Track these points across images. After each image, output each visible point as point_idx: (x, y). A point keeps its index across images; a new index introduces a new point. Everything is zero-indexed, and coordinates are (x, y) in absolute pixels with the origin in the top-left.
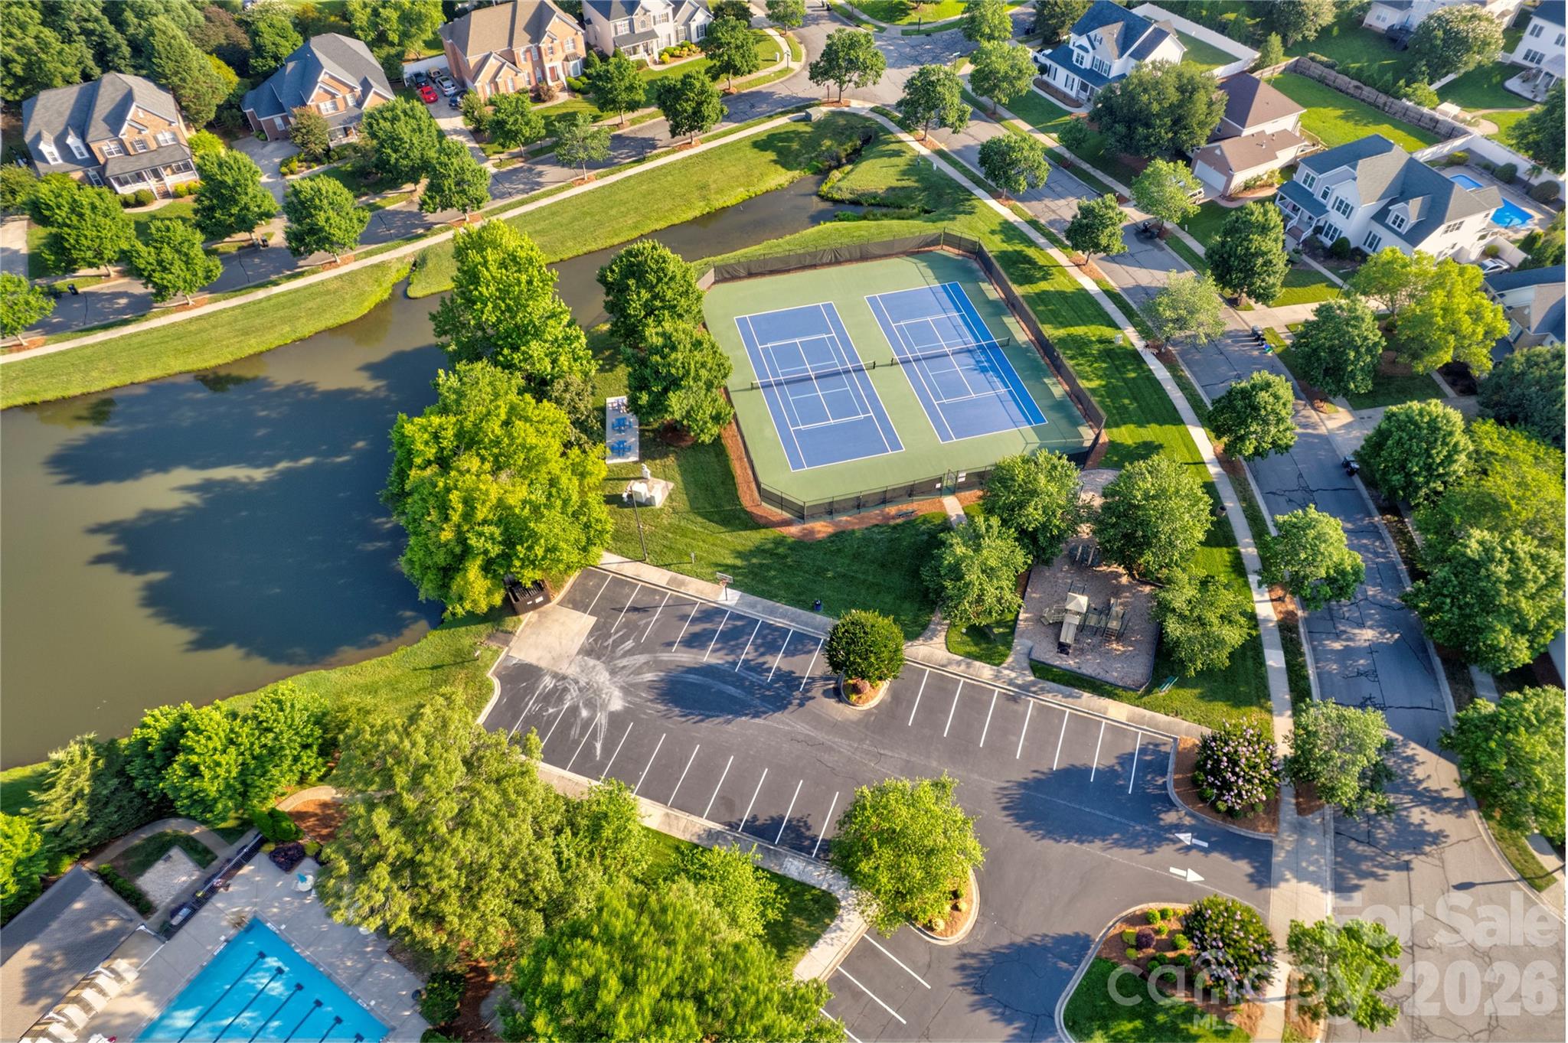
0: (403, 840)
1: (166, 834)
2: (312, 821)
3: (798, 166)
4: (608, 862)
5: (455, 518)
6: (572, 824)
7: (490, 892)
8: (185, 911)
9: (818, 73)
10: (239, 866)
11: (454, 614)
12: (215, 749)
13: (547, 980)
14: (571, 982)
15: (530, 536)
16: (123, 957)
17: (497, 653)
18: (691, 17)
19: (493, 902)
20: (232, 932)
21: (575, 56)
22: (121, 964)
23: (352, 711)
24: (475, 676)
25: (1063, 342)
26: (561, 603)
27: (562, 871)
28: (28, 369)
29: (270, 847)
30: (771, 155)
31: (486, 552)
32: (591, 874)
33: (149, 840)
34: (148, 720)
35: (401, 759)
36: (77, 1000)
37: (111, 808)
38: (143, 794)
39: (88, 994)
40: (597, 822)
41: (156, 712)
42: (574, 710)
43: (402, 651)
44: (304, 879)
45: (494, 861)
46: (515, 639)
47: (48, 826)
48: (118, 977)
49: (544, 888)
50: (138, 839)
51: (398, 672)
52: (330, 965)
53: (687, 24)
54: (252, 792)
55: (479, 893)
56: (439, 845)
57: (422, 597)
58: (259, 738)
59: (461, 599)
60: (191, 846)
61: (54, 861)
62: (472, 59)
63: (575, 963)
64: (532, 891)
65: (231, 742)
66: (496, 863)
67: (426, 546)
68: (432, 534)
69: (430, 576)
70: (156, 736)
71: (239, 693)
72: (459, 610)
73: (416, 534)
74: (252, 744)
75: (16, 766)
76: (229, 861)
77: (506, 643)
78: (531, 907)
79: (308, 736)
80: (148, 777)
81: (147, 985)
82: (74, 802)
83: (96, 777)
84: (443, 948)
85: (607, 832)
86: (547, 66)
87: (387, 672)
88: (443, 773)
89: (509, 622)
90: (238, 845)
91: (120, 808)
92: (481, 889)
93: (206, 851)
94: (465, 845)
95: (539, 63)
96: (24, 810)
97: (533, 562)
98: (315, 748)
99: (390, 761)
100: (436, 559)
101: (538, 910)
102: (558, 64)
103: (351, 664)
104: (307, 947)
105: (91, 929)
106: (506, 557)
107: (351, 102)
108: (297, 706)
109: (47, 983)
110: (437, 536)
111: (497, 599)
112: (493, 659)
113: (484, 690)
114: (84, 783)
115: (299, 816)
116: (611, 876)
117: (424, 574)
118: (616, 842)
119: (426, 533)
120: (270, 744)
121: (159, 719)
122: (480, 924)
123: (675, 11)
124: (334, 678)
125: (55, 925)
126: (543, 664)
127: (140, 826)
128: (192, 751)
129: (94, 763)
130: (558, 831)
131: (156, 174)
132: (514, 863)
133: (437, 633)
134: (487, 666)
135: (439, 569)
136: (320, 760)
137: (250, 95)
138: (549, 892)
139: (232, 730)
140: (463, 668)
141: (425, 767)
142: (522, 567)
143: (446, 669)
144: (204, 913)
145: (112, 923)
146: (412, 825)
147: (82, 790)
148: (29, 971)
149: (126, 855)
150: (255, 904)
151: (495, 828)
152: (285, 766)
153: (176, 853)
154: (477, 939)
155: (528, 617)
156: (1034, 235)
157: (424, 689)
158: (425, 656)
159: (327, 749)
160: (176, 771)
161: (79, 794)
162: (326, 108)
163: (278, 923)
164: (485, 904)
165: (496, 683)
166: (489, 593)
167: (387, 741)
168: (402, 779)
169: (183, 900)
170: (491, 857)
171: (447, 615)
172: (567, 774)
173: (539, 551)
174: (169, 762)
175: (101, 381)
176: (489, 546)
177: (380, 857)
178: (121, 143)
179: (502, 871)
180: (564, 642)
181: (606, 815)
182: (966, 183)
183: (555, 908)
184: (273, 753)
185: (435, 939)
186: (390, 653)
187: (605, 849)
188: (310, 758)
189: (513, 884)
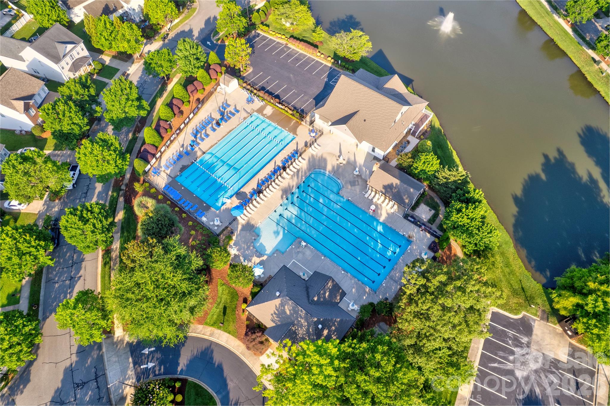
0: (435, 287)
1: (439, 207)
2: (448, 253)
4: (439, 370)
5: (603, 288)
6: (454, 354)
7: (420, 323)
8: (413, 220)
10: (429, 232)
11: (551, 293)
12: (468, 215)
13: (379, 347)
14: (378, 356)
15: (604, 325)
16: (398, 207)
17: (535, 315)
19: (417, 324)
20: (407, 236)
22: (396, 207)
23: (492, 259)
24: (521, 306)
26: (571, 345)
27: (433, 351)
29: (437, 240)
31: (587, 305)
32: (432, 364)
33: (437, 203)
34: (477, 191)
35: (467, 282)
36: (385, 198)
37: (445, 189)
38: (451, 197)
39: (387, 201)
40: (456, 366)
41: (481, 193)
42: (512, 353)
43: (529, 274)
44: (425, 255)
45: (432, 323)
46: (545, 323)
47: (437, 174)
48: (392, 207)
49: (425, 344)
50: (437, 200)
51: (518, 274)
52: (397, 269)
54: (455, 231)
55: (420, 318)
56: (434, 302)
57: (556, 278)
58: (475, 228)
59: (560, 295)
60: (435, 216)
61: (427, 179)
63: (385, 358)
64: (423, 339)
65: (472, 220)
66: (431, 324)
67: (583, 276)
68: (590, 278)
69: (568, 281)
70: (471, 195)
71: (498, 217)
72: (554, 296)
73: (590, 272)
74: (472, 226)
75: (460, 159)
76: (431, 229)
77: (542, 319)
78: (417, 339)
79: (480, 245)
80: (456, 196)
81: (390, 216)
82: (446, 178)
83: (455, 181)
84: (400, 307)
85: (451, 370)
87: (517, 270)
88: (463, 299)
89: (555, 319)
90: (437, 230)
91: (445, 191)
92: (421, 319)
93: (434, 221)
94: (436, 311)
96: (442, 166)
97: (588, 328)
98: (476, 248)
99: (465, 277)
100: (577, 282)
101: (416, 342)
103: (518, 255)
104: (402, 260)
105: (405, 196)
106: (587, 314)
108: (491, 239)
109: (389, 190)
110: (590, 281)
111: (563, 313)
112: (532, 313)
113: (516, 311)
114: (452, 179)
115: (450, 248)
116: (433, 372)
117: (568, 278)
118: (447, 374)
119: (591, 276)
120: (474, 232)
121: (479, 194)
122: (409, 320)
124: (511, 250)
125: (405, 186)
126: (534, 337)
127: (441, 199)
128: (467, 208)
129: (459, 179)
130: (450, 348)
132: (432, 331)
133: (541, 287)
134: (528, 311)
135: (573, 284)
136: (472, 251)
138: (423, 346)
139: (476, 219)
140: (525, 301)
141: (464, 292)
142: (583, 323)
143: (523, 294)
144: (413, 225)
145: (407, 201)
146: (441, 290)
147: (450, 179)
148: (392, 184)
149: (432, 198)
150: (416, 241)
151: (443, 322)
152: (467, 239)
153: (433, 212)
154: (403, 319)
155: (559, 328)
157: (512, 286)
158: (528, 284)
159: (477, 253)
160: (458, 205)
161: (449, 179)
163: (410, 249)
164: (416, 321)
165: (520, 316)
166: (565, 308)
167: (474, 275)
168: (458, 283)
169: (417, 218)
170: (434, 322)
171: (550, 290)
172: (480, 351)
173: (596, 331)
174: (462, 202)
176: (590, 306)
177: (428, 280)
179: (429, 326)
180: (548, 346)
181: (459, 369)
183: (417, 349)
184: (471, 235)
185: (402, 304)
186: (527, 269)
187: (444, 369)
188: (471, 247)
189: (425, 331)
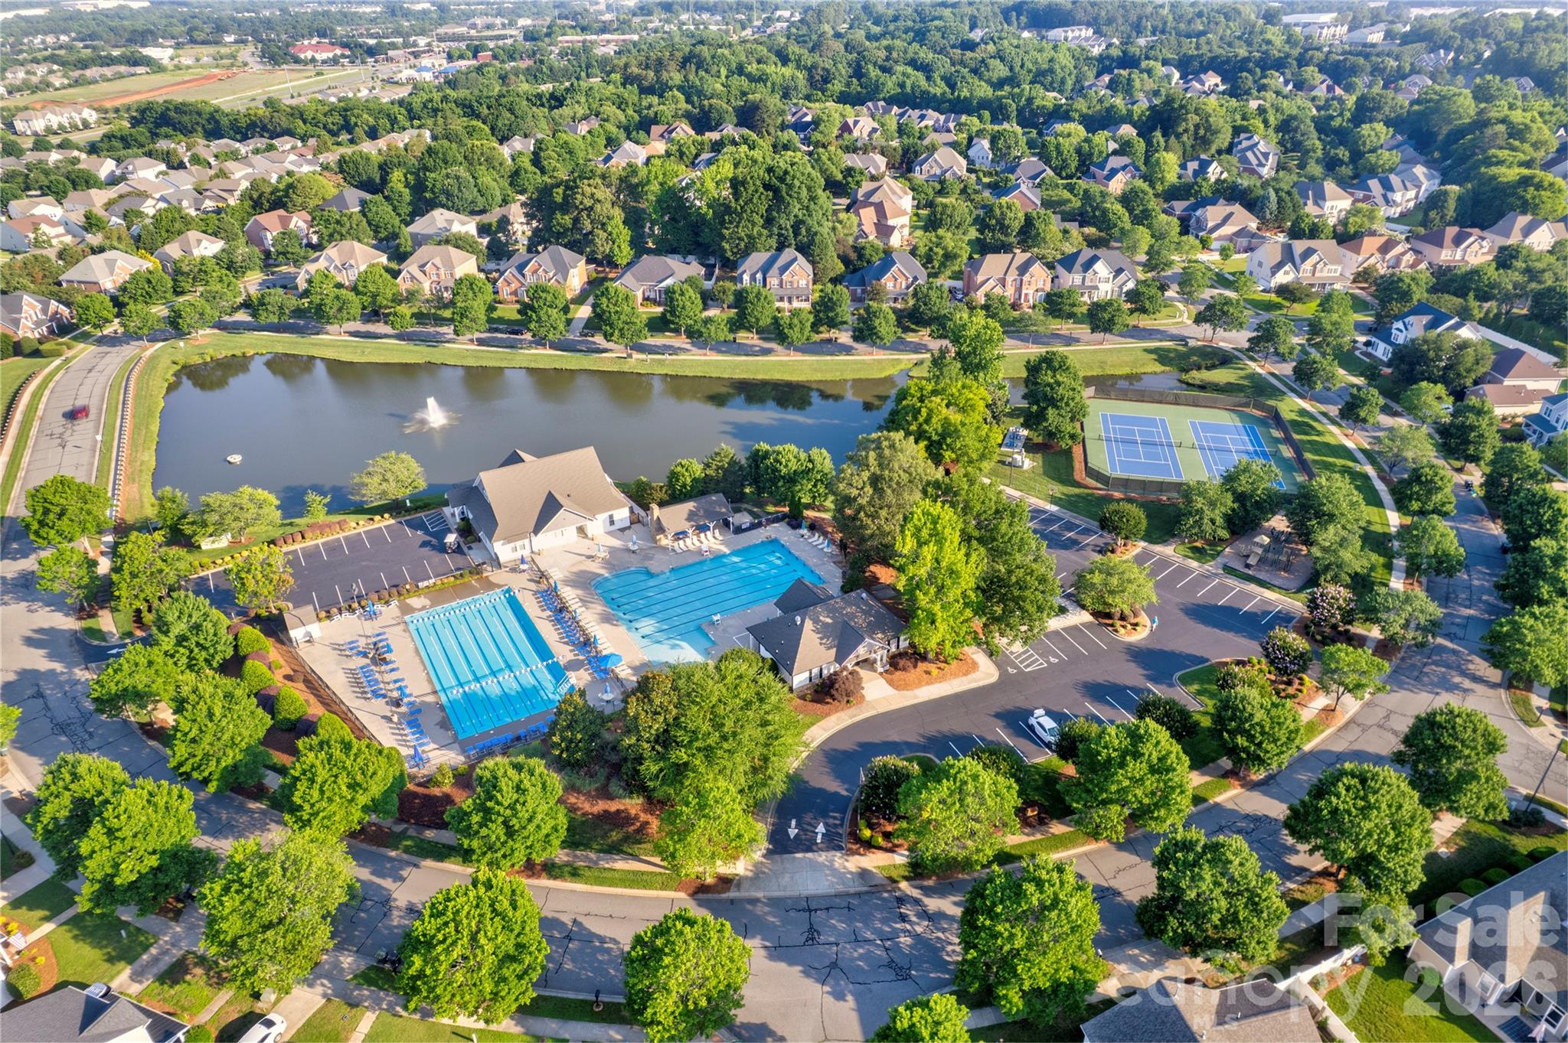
3: (1171, 365)
5: (921, 420)
9: (1199, 319)
18: (1124, 283)
20: (765, 539)
21: (1043, 290)
25: (1315, 462)
28: (707, 363)
30: (1154, 356)
53: (1121, 287)
62: (980, 278)
86: (1024, 292)
95: (1019, 289)
102: (1031, 292)
107: (904, 286)
123: (1115, 277)
131: (790, 300)
137: (849, 276)
150: (777, 535)
156: (1321, 418)
162: (890, 285)
175: (739, 375)
178: (781, 281)
182: (1284, 389)
